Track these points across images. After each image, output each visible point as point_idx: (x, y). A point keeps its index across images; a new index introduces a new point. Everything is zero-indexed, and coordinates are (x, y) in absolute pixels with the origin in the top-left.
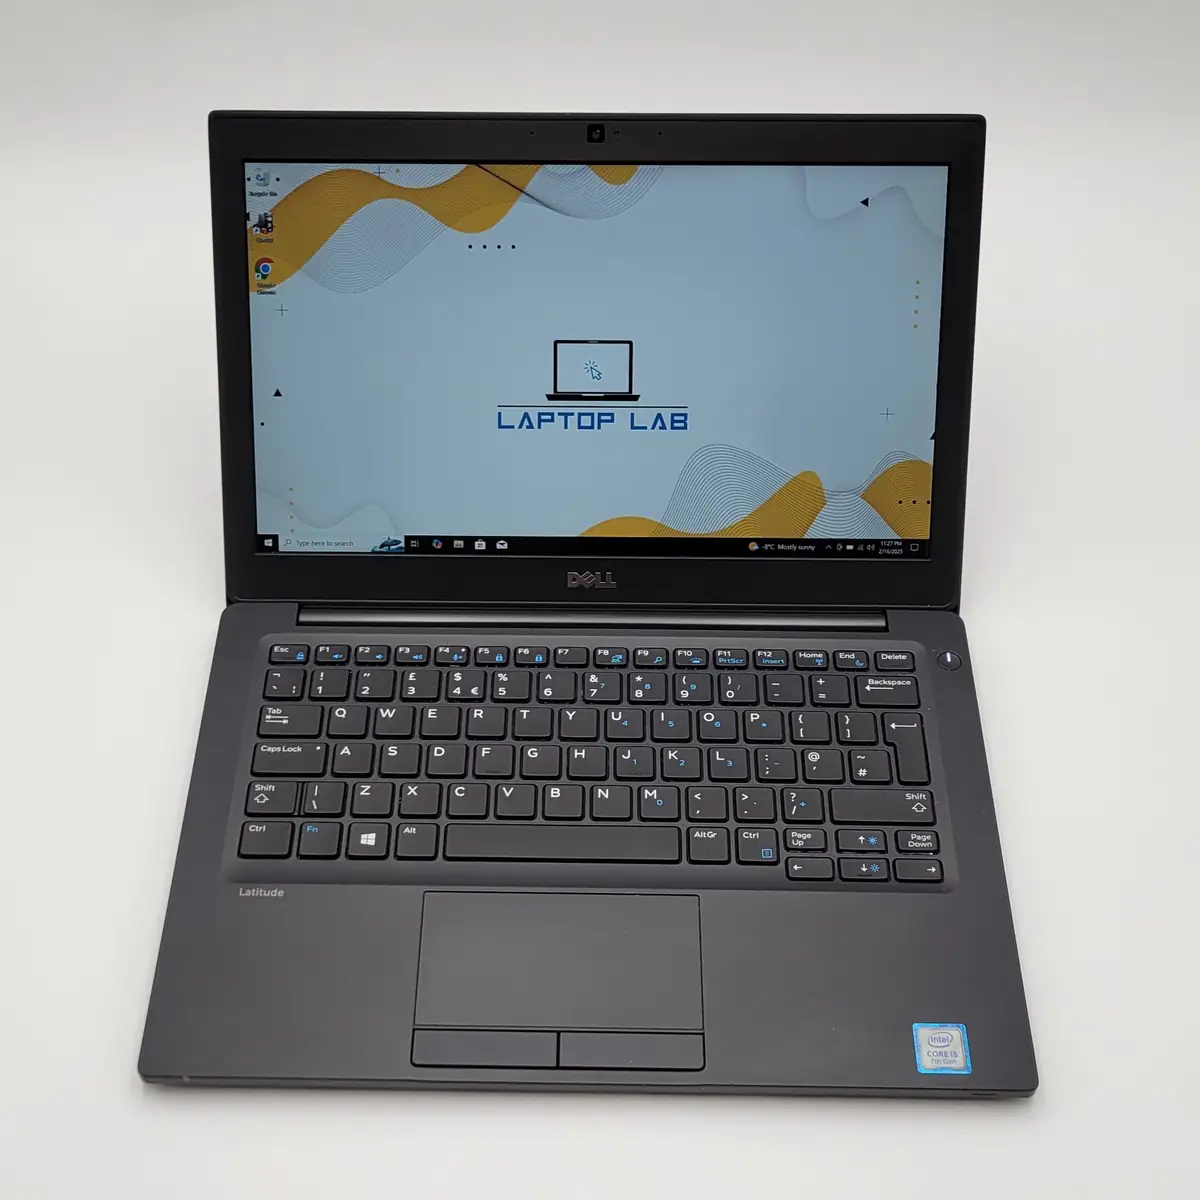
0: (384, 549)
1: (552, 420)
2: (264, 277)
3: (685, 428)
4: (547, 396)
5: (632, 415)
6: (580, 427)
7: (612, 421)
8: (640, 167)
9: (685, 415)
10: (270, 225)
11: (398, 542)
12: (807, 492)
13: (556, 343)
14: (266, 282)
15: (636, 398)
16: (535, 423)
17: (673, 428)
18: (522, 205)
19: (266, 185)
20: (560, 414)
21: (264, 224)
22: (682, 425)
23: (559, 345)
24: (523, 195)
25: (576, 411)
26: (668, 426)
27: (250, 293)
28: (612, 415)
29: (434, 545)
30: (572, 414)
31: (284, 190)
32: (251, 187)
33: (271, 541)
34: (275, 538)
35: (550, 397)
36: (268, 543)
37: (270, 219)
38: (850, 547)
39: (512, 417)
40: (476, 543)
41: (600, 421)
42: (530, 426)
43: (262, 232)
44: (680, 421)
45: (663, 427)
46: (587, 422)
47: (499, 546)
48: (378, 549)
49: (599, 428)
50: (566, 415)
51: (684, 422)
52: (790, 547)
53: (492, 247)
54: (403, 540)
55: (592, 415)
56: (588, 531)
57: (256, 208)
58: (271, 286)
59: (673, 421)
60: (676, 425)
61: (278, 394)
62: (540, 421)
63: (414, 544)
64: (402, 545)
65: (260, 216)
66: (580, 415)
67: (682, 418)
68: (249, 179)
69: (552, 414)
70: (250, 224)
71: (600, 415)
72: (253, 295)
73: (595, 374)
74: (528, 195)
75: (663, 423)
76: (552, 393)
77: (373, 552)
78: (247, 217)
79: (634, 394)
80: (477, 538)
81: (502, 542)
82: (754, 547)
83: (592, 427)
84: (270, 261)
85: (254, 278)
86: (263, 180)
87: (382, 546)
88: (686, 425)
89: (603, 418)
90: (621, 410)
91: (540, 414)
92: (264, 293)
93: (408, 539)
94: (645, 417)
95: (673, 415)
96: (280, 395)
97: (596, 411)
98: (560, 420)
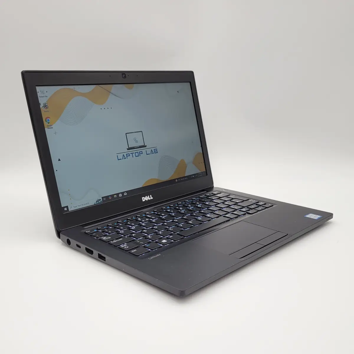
0: (97, 203)
1: (129, 156)
2: (48, 123)
3: (157, 153)
4: (127, 149)
5: (146, 151)
6: (136, 156)
7: (142, 153)
8: (135, 85)
9: (156, 149)
10: (47, 106)
11: (100, 200)
13: (126, 134)
14: (49, 124)
15: (146, 146)
16: (126, 157)
17: (155, 153)
18: (111, 97)
19: (44, 94)
20: (131, 154)
21: (45, 106)
24: (111, 94)
25: (134, 152)
26: (154, 153)
27: (45, 129)
28: (142, 152)
29: (109, 198)
30: (133, 153)
31: (49, 95)
32: (39, 94)
33: (66, 208)
34: (67, 207)
35: (128, 149)
36: (66, 209)
37: (47, 104)
38: (193, 176)
39: (120, 156)
40: (119, 195)
42: (125, 158)
43: (45, 109)
44: (156, 151)
45: (153, 153)
46: (137, 154)
47: (125, 194)
48: (96, 203)
49: (140, 156)
50: (132, 153)
51: (157, 151)
52: (183, 179)
53: (103, 109)
55: (138, 152)
57: (42, 101)
58: (51, 126)
59: (155, 151)
60: (155, 152)
61: (59, 160)
62: (127, 156)
63: (105, 199)
64: (102, 200)
65: (44, 104)
66: (135, 153)
67: (156, 150)
68: (38, 92)
69: (129, 154)
70: (41, 106)
71: (139, 152)
72: (46, 129)
73: (136, 141)
75: (153, 152)
77: (94, 205)
78: (39, 104)
79: (145, 145)
80: (119, 193)
81: (125, 193)
83: (138, 156)
84: (49, 118)
85: (46, 124)
86: (42, 92)
87: (96, 202)
89: (140, 153)
90: (143, 150)
91: (126, 154)
92: (49, 128)
93: (103, 198)
94: (149, 151)
96: (60, 160)
97: (138, 151)
98: (131, 155)
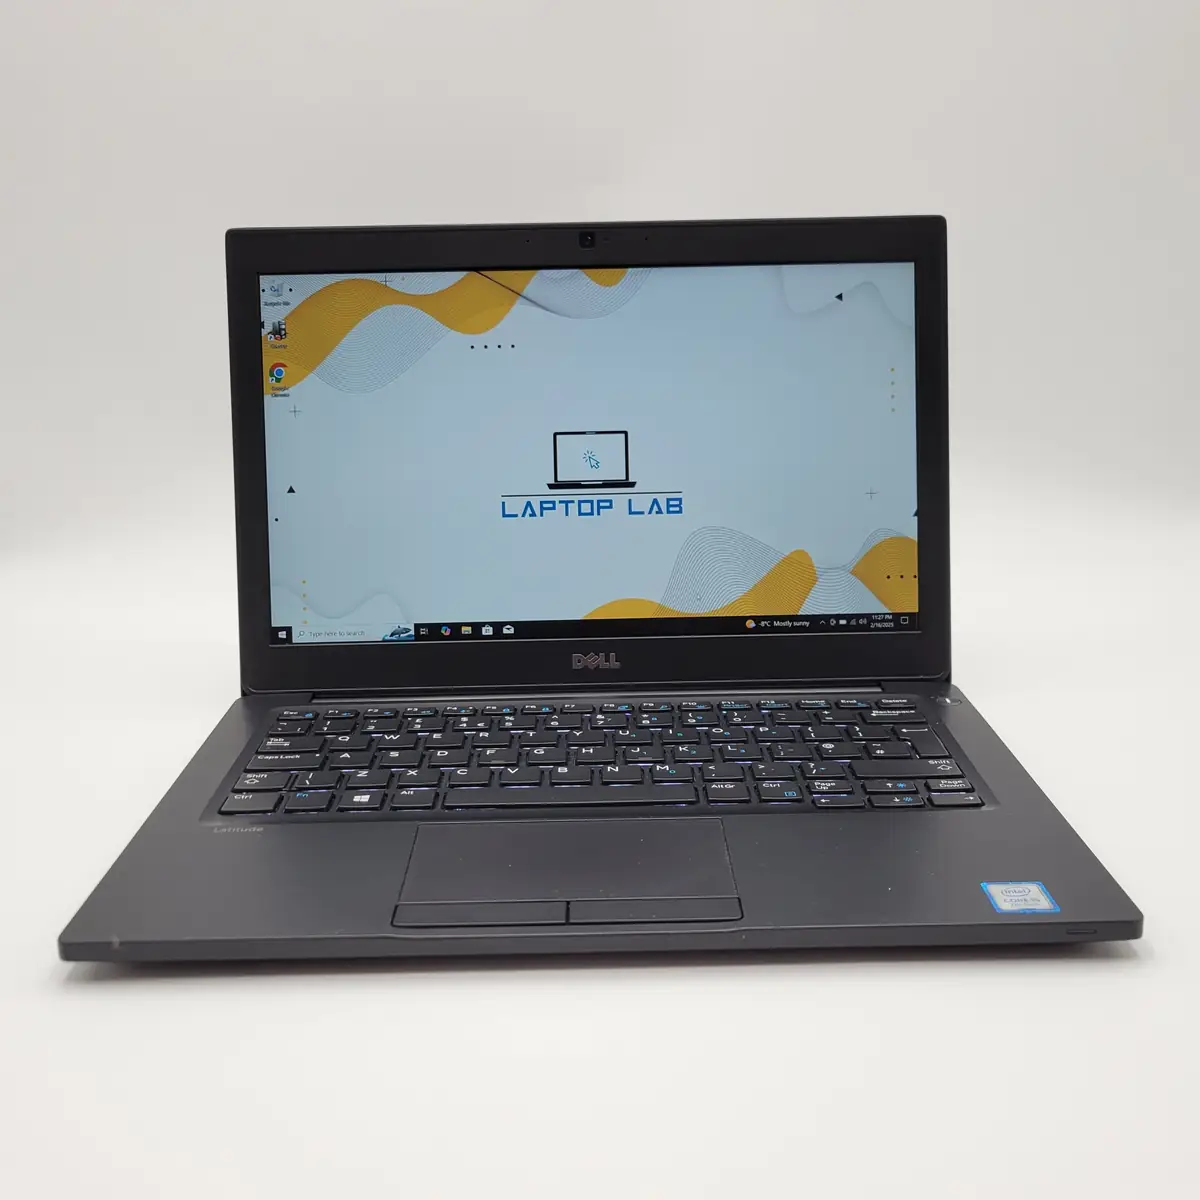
0: (394, 638)
1: (554, 508)
2: (278, 380)
3: (680, 512)
4: (549, 485)
5: (630, 501)
6: (580, 514)
7: (610, 507)
8: (629, 270)
9: (680, 500)
10: (283, 332)
11: (407, 630)
12: (798, 569)
13: (555, 434)
14: (278, 385)
15: (632, 485)
16: (537, 511)
17: (669, 512)
18: (520, 307)
19: (279, 296)
20: (561, 502)
21: (278, 332)
22: (677, 509)
23: (558, 437)
24: (521, 300)
25: (576, 499)
26: (664, 509)
27: (265, 397)
28: (610, 501)
30: (573, 502)
31: (296, 300)
32: (265, 297)
33: (285, 632)
34: (289, 630)
35: (551, 486)
36: (282, 635)
37: (283, 327)
38: (843, 622)
39: (516, 506)
40: (484, 629)
41: (599, 508)
42: (533, 514)
43: (276, 339)
44: (675, 506)
45: (660, 512)
46: (586, 508)
47: (505, 631)
48: (388, 638)
49: (599, 514)
50: (567, 503)
51: (679, 506)
52: (784, 624)
53: (493, 347)
54: (412, 628)
55: (592, 502)
56: (591, 614)
57: (270, 316)
58: (285, 389)
59: (669, 506)
60: (671, 509)
61: (291, 490)
62: (542, 509)
63: (423, 631)
64: (412, 632)
65: (274, 324)
66: (580, 502)
67: (677, 503)
68: (263, 291)
69: (554, 503)
70: (264, 332)
71: (599, 502)
72: (267, 398)
73: (593, 463)
74: (525, 297)
75: (659, 508)
76: (553, 482)
77: (384, 641)
78: (262, 325)
79: (630, 480)
80: (484, 624)
81: (508, 626)
82: (751, 624)
83: (592, 514)
84: (284, 366)
85: (269, 382)
86: (276, 291)
87: (392, 635)
88: (681, 508)
89: (602, 504)
90: (620, 498)
91: (542, 503)
92: (276, 396)
93: (417, 627)
94: (642, 503)
95: (668, 500)
96: (293, 492)
97: (595, 498)
98: (561, 507)
